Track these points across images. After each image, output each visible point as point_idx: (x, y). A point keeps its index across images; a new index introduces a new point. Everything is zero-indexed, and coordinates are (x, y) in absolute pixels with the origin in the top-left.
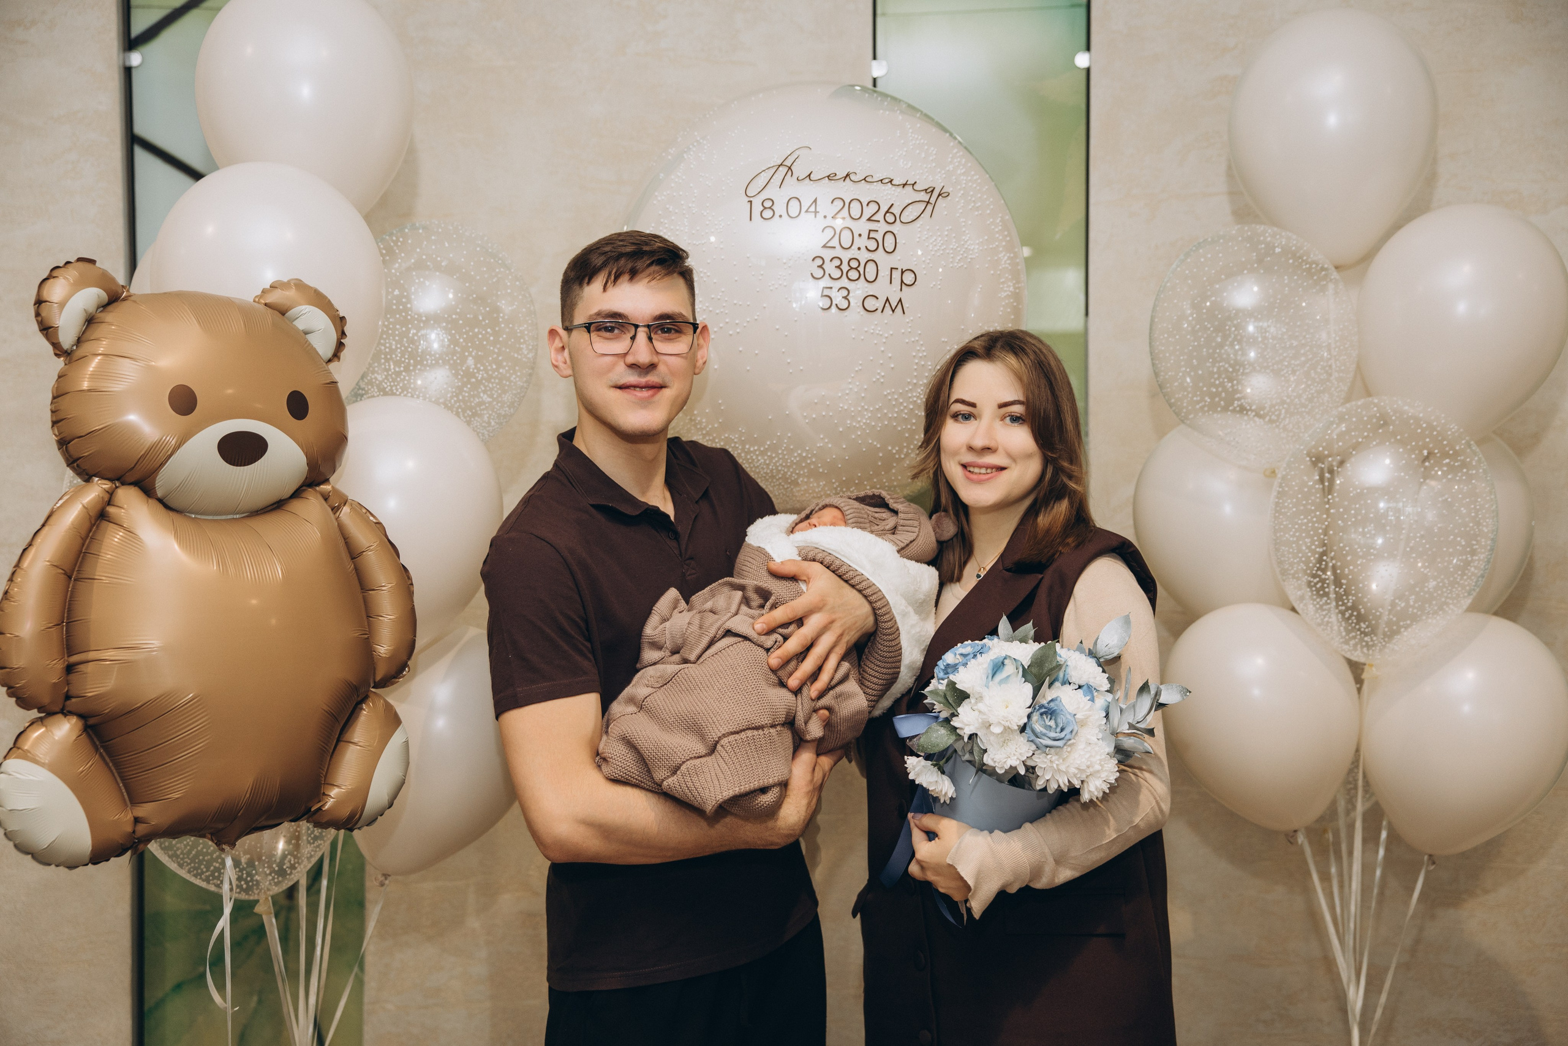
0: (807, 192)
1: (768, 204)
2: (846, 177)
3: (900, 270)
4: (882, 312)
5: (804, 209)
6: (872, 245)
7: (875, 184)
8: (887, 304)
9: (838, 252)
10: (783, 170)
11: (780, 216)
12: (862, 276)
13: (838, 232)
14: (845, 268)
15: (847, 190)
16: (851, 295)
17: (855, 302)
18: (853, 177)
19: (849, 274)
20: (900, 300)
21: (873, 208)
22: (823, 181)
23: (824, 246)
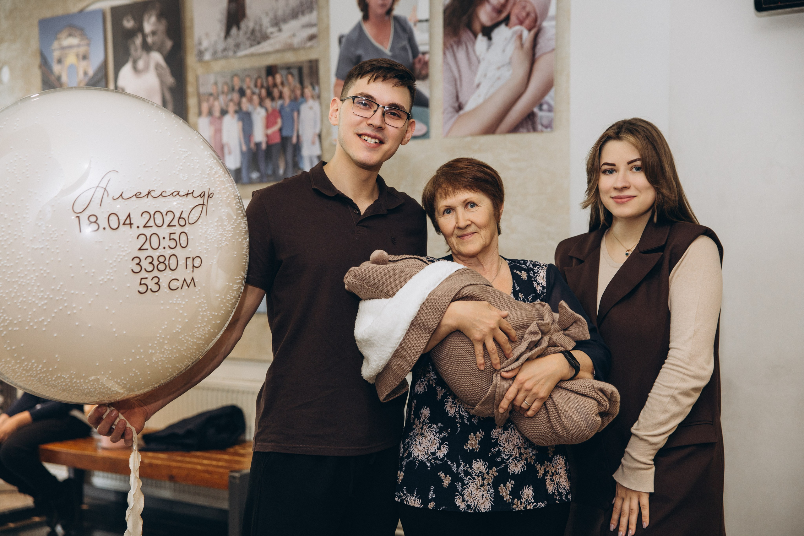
0: (123, 209)
1: (93, 219)
2: (148, 194)
3: (192, 258)
4: (181, 288)
5: (122, 222)
6: (173, 244)
7: (168, 197)
8: (185, 283)
9: (150, 252)
10: (100, 191)
11: (105, 229)
12: (167, 267)
13: (148, 238)
14: (156, 263)
15: (151, 205)
16: (160, 281)
17: (164, 283)
18: (153, 194)
19: (159, 266)
20: (193, 279)
21: (170, 216)
22: (132, 199)
23: (140, 249)
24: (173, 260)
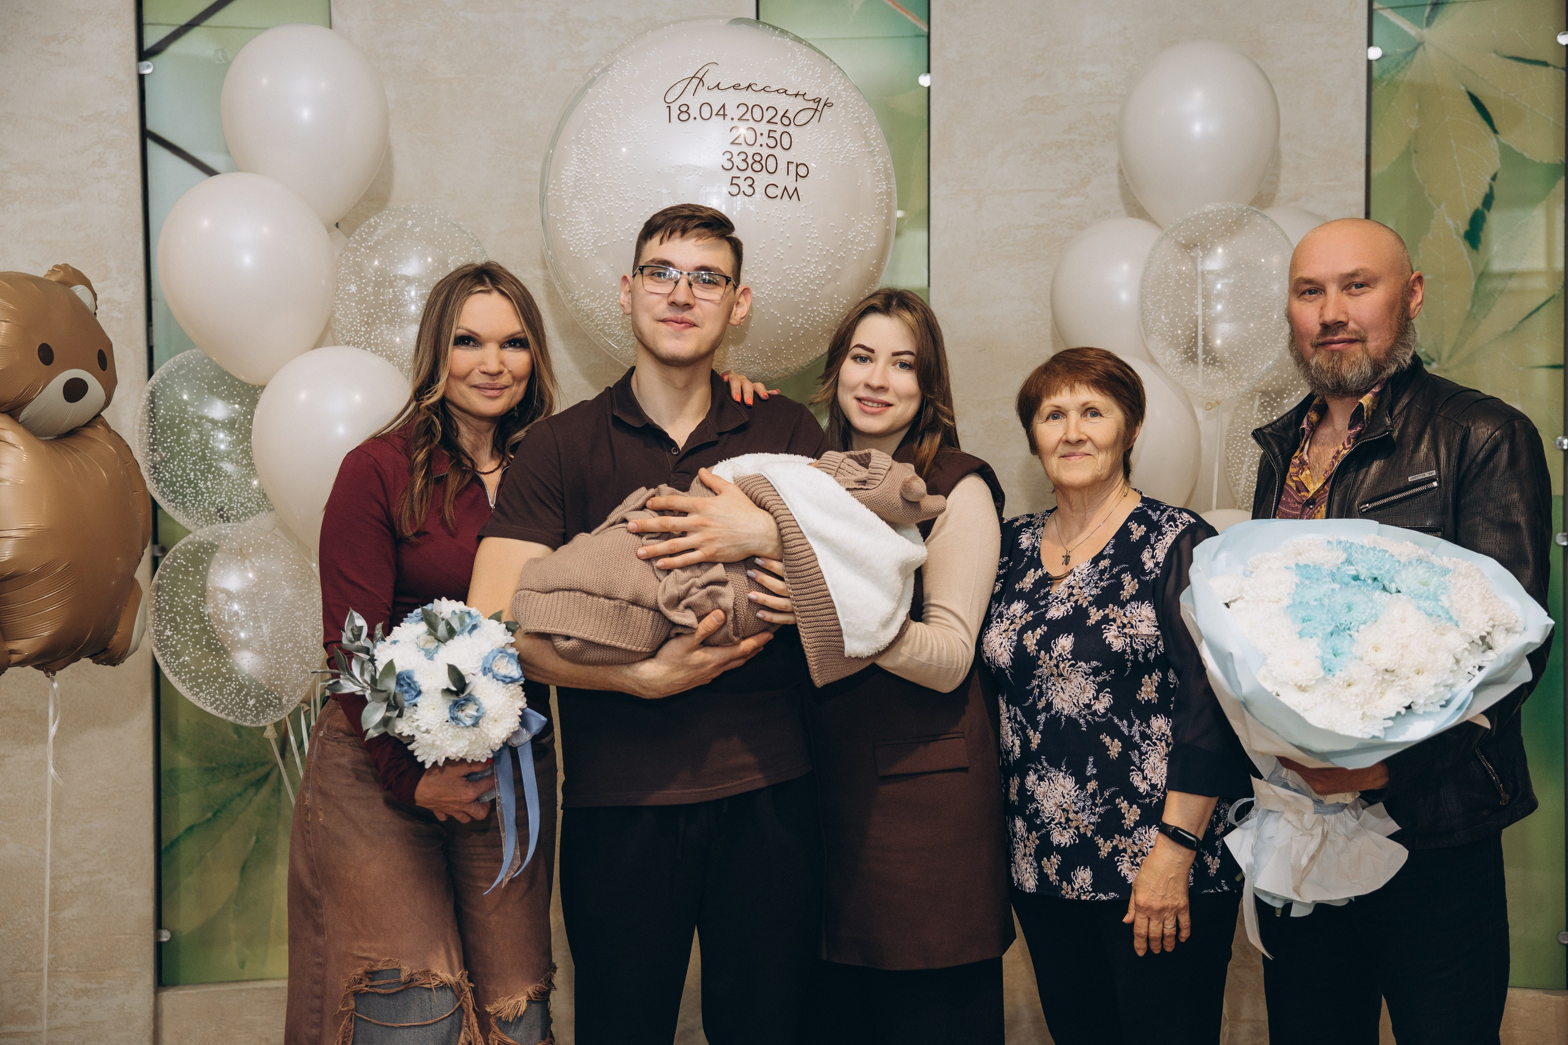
0: (717, 99)
1: (684, 109)
2: (748, 87)
3: (795, 164)
4: (781, 198)
5: (714, 112)
6: (772, 143)
7: (772, 93)
8: (785, 192)
9: (744, 148)
10: (695, 81)
11: (695, 118)
12: (764, 168)
13: (743, 132)
14: (750, 161)
15: (750, 98)
16: (755, 183)
17: (759, 187)
18: (754, 87)
19: (754, 166)
20: (796, 189)
21: (772, 112)
22: (729, 90)
23: (732, 143)
24: (771, 160)
